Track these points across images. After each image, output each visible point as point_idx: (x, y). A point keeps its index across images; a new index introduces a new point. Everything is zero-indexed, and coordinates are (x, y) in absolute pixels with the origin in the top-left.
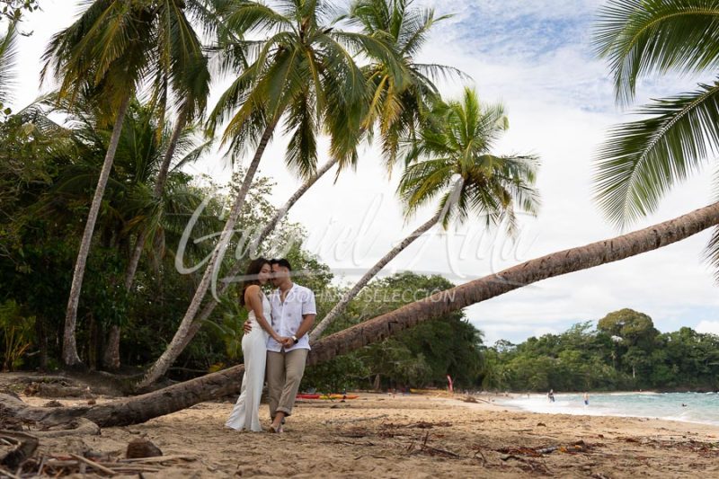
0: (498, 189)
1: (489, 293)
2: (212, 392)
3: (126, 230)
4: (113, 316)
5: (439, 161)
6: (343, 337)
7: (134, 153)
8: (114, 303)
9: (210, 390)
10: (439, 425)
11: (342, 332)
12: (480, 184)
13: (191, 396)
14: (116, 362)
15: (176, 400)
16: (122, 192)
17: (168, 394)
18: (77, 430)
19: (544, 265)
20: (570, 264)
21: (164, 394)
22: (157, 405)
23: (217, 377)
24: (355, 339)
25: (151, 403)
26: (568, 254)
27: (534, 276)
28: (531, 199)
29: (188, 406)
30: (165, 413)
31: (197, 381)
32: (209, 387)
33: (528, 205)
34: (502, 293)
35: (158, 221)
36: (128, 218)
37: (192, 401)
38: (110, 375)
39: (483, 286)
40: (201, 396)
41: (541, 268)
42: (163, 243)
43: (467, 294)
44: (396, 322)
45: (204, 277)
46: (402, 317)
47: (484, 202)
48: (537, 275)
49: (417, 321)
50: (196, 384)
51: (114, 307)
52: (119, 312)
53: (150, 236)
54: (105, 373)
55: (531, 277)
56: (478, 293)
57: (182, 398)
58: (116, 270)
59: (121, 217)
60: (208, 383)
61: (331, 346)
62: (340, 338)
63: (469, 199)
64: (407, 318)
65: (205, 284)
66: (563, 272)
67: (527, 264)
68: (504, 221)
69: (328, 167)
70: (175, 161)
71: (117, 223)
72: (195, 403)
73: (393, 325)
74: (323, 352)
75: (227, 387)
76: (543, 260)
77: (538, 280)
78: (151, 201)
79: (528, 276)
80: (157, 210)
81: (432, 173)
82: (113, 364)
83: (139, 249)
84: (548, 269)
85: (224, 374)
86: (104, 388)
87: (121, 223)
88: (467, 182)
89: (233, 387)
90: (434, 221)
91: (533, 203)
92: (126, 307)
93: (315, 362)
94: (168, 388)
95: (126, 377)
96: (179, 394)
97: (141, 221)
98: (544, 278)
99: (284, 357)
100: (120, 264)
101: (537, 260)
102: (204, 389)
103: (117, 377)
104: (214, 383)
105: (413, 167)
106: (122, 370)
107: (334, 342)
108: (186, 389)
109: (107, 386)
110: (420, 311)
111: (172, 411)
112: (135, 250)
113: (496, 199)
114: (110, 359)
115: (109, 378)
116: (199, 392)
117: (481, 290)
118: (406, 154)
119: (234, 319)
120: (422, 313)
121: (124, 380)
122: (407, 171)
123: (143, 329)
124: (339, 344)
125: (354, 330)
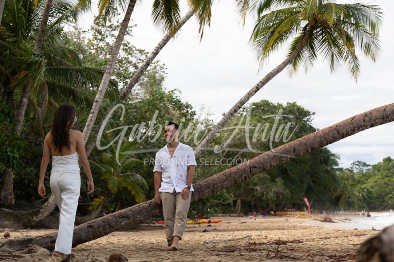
0: (342, 33)
1: (325, 142)
2: (123, 224)
3: (13, 84)
4: (8, 161)
5: (289, 9)
6: (216, 179)
7: (15, 15)
8: (9, 149)
9: (121, 222)
10: (291, 242)
11: (215, 176)
12: (325, 28)
13: (107, 227)
14: (11, 200)
15: (97, 230)
16: (8, 51)
17: (91, 226)
18: (38, 253)
19: (367, 118)
20: (387, 117)
21: (88, 227)
22: (84, 234)
23: (126, 212)
24: (225, 181)
25: (79, 233)
26: (385, 109)
27: (359, 128)
28: (371, 42)
29: (106, 234)
30: (89, 240)
31: (111, 216)
32: (121, 220)
33: (367, 49)
34: (334, 141)
35: (42, 76)
36: (14, 73)
37: (108, 230)
38: (11, 211)
39: (320, 137)
40: (115, 227)
41: (364, 121)
42: (47, 96)
43: (308, 144)
44: (256, 167)
45: (87, 124)
46: (260, 163)
47: (329, 44)
48: (361, 126)
49: (271, 165)
50: (110, 218)
51: (9, 153)
52: (14, 158)
53: (36, 89)
54: (6, 210)
55: (356, 129)
56: (316, 142)
57: (101, 229)
58: (8, 120)
59: (8, 72)
60: (119, 217)
61: (208, 186)
62: (214, 180)
63: (316, 42)
64: (263, 164)
65: (88, 130)
66: (382, 124)
67: (353, 118)
68: (348, 60)
69: (188, 17)
70: (52, 20)
71: (5, 78)
72: (110, 232)
73: (253, 170)
74: (202, 191)
75: (133, 219)
76: (366, 115)
77: (363, 130)
78: (33, 58)
79: (354, 128)
80: (40, 67)
81: (282, 21)
82: (9, 201)
83: (25, 100)
84: (369, 121)
85: (130, 210)
86: (7, 223)
87: (8, 78)
88: (314, 27)
89: (138, 219)
90: (285, 64)
91: (373, 47)
92: (18, 152)
93: (196, 199)
94: (90, 222)
95: (24, 213)
96: (99, 226)
97: (26, 76)
98: (367, 128)
99: (175, 196)
100: (11, 114)
101: (361, 115)
102: (117, 222)
103: (17, 212)
104: (123, 217)
105: (264, 17)
106: (17, 206)
107: (210, 184)
108: (104, 222)
109: (9, 221)
110: (273, 158)
111: (94, 238)
112: (21, 101)
113: (341, 42)
114: (6, 198)
115: (11, 214)
116: (113, 224)
117: (318, 140)
118: (258, 6)
119: (111, 158)
120: (274, 160)
121: (22, 215)
122: (260, 21)
123: (28, 170)
124: (213, 185)
125: (225, 175)
